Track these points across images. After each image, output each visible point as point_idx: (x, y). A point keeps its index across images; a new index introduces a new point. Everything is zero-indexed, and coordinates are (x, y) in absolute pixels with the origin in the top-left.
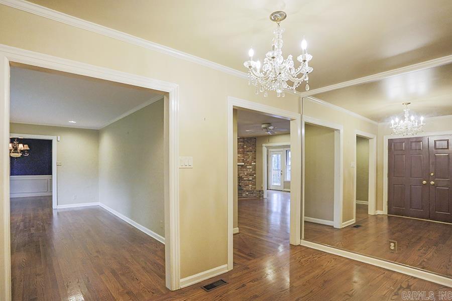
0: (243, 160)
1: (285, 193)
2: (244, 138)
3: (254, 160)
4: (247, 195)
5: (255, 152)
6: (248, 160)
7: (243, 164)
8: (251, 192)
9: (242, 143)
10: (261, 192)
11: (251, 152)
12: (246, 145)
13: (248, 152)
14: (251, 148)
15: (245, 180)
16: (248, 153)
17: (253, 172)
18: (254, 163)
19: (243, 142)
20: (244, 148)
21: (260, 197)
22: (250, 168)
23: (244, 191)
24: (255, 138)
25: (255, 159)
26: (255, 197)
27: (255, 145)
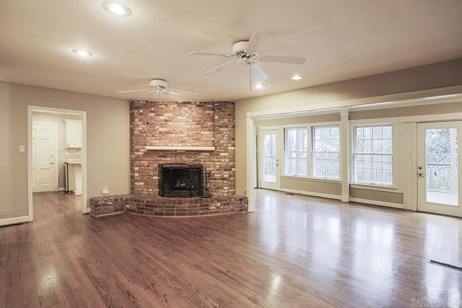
0: (213, 141)
1: (284, 195)
2: (213, 103)
3: (233, 142)
4: (218, 208)
5: (234, 127)
6: (222, 142)
7: (213, 148)
8: (225, 202)
9: (211, 112)
10: (244, 200)
11: (227, 127)
12: (218, 115)
13: (221, 127)
14: (226, 120)
15: (216, 179)
16: (222, 129)
17: (231, 164)
18: (233, 148)
19: (213, 110)
20: (213, 120)
21: (241, 210)
22: (225, 157)
23: (213, 202)
24: (233, 103)
25: (234, 139)
26: (232, 210)
27: (232, 115)
